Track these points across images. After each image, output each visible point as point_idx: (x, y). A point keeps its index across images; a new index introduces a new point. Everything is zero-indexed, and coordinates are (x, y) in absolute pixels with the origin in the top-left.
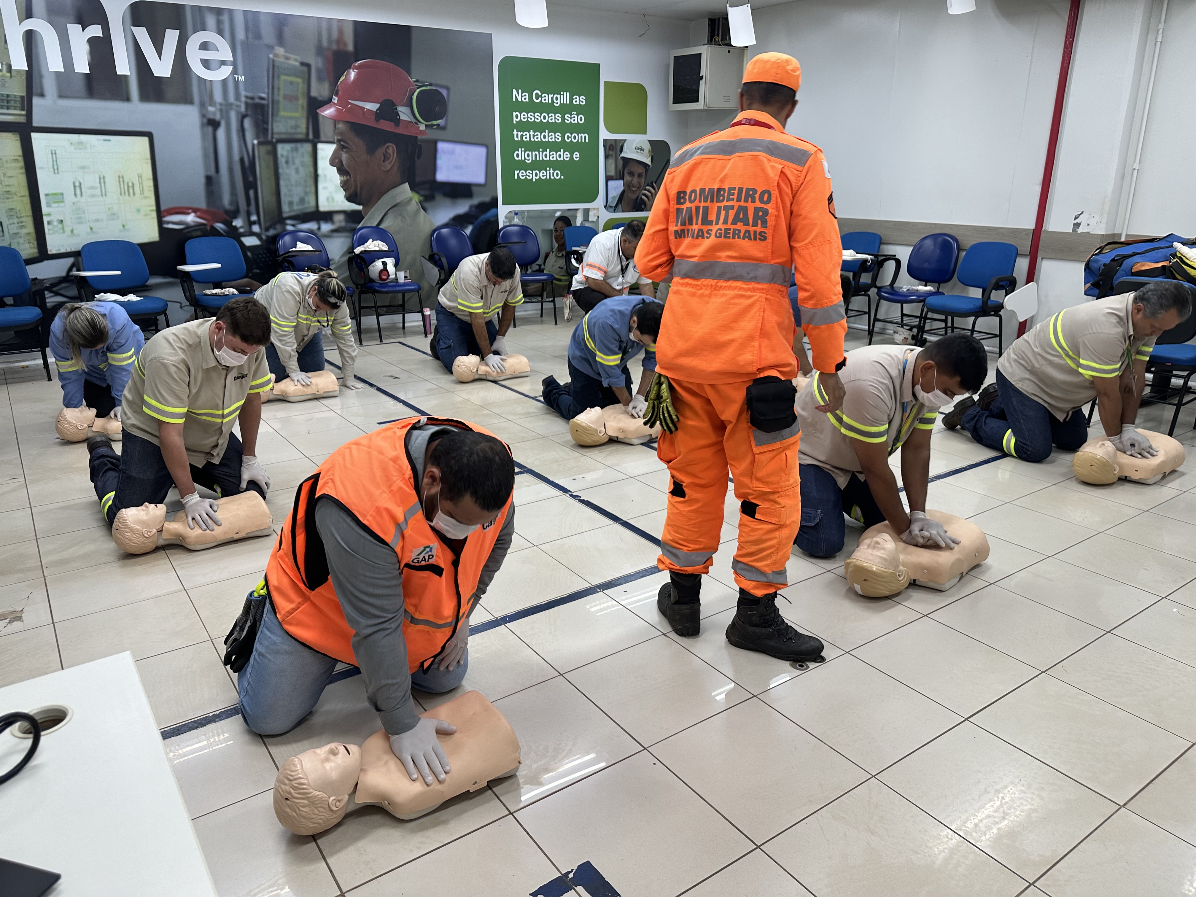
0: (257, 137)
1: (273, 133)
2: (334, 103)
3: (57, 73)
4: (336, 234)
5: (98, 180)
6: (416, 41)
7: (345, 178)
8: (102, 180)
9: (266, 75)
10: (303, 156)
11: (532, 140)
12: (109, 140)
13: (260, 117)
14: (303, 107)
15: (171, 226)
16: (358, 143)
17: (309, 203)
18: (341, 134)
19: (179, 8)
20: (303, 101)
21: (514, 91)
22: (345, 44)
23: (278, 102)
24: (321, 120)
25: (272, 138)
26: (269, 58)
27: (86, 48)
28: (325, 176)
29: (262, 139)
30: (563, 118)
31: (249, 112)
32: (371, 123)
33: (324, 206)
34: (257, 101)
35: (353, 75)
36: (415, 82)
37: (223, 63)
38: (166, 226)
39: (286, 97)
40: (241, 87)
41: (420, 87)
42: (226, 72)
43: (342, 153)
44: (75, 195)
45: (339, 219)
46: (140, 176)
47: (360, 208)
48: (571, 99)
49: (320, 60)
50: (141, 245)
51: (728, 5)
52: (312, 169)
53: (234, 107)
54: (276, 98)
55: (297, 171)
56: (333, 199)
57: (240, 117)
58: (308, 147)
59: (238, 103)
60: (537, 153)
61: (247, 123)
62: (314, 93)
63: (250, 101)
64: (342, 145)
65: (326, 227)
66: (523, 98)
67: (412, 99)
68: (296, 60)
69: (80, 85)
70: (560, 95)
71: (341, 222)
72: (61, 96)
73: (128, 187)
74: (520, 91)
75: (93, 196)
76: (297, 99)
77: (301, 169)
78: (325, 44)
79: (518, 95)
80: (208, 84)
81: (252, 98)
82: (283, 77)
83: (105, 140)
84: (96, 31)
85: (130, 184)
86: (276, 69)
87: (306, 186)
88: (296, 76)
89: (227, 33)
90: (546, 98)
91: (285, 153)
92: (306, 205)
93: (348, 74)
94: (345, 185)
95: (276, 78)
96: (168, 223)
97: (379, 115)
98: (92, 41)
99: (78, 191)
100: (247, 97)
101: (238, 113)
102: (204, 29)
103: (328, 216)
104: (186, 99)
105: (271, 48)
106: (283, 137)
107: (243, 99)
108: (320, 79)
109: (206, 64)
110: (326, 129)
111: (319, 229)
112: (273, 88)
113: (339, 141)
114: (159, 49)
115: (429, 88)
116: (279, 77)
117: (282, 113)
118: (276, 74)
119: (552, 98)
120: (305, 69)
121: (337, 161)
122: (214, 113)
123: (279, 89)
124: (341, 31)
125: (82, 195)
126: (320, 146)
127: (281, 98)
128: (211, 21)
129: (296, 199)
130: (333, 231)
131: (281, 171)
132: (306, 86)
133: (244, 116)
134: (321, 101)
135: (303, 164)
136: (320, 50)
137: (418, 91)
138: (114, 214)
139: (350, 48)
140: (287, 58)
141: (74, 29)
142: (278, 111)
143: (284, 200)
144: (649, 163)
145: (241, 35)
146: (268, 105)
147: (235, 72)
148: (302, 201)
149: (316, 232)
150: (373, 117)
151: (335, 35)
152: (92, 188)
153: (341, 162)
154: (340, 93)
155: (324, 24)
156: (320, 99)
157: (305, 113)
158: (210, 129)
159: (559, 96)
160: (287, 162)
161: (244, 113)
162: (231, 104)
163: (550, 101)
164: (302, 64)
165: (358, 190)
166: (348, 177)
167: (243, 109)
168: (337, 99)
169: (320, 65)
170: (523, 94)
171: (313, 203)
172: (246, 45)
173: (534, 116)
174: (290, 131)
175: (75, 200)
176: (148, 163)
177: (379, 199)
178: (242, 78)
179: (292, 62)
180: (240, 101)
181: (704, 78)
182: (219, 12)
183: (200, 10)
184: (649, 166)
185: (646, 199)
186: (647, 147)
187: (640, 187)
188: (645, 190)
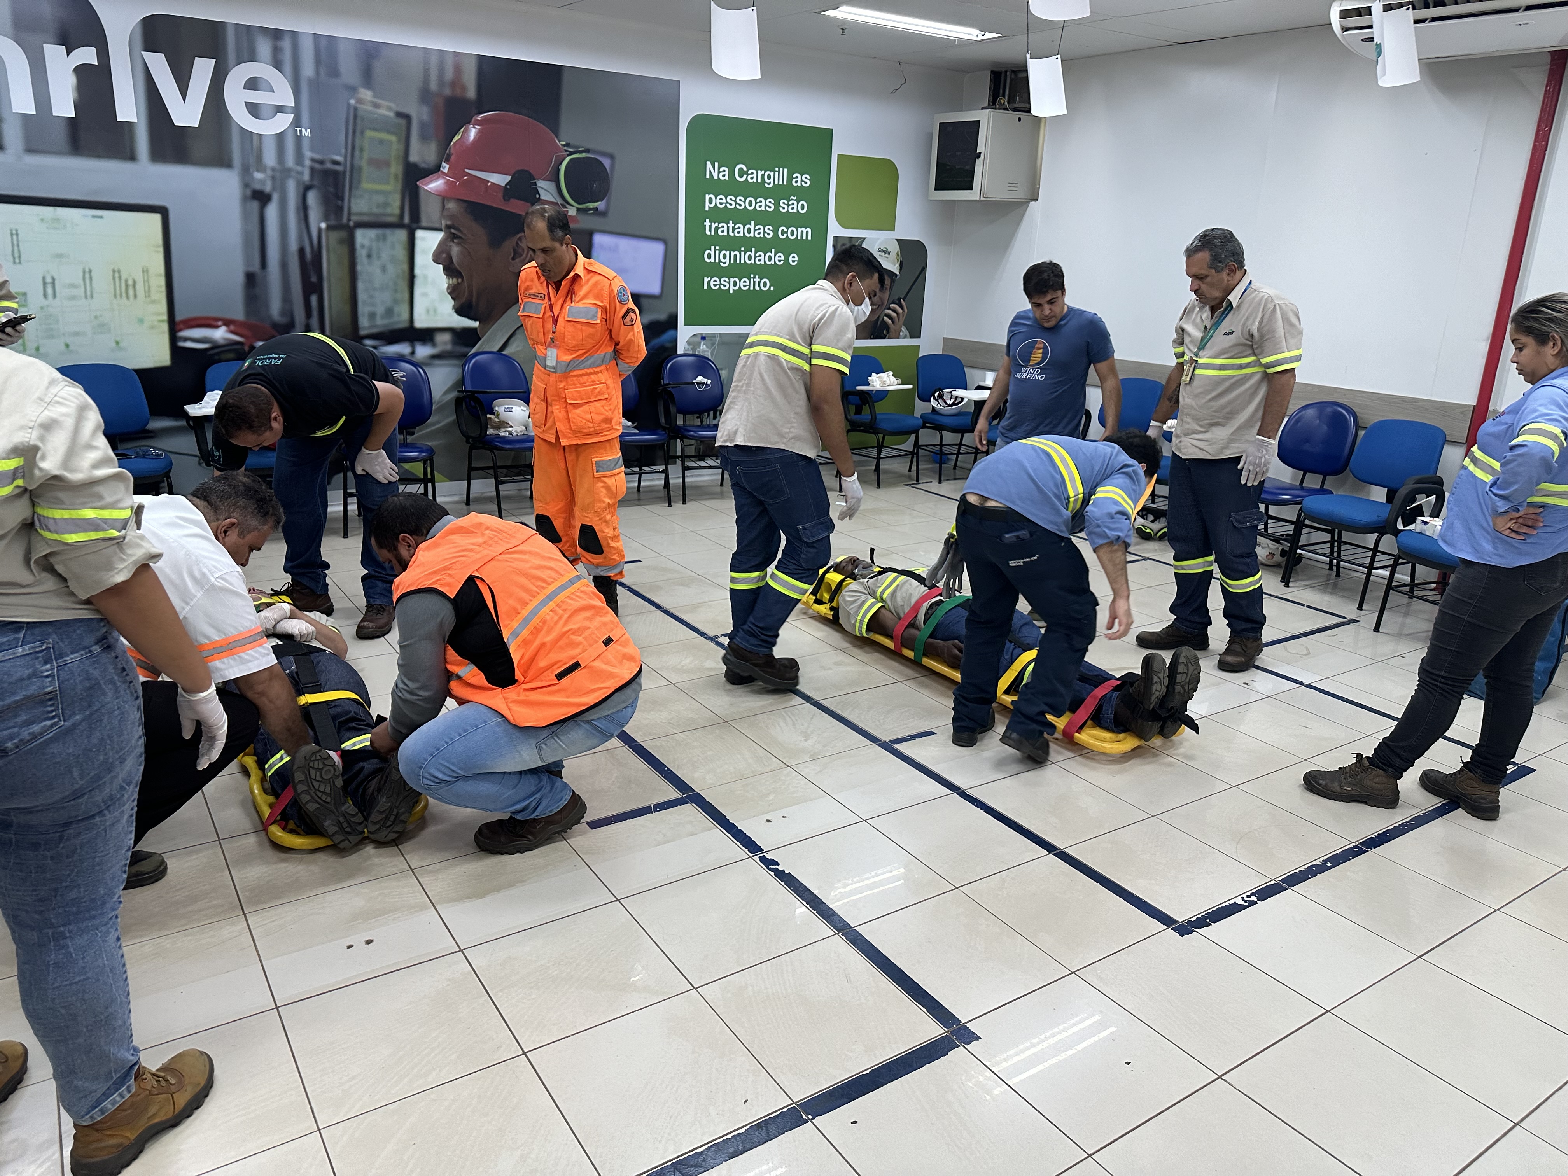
0: (326, 218)
1: (349, 214)
2: (443, 172)
3: (25, 116)
4: (437, 362)
5: (81, 275)
6: (568, 87)
7: (455, 280)
8: (87, 274)
9: (344, 129)
10: (393, 247)
11: (731, 234)
12: (101, 217)
13: (332, 189)
14: (396, 176)
15: (189, 344)
16: (477, 232)
17: (399, 315)
18: (452, 217)
19: (215, 29)
20: (396, 169)
21: (709, 164)
22: (464, 88)
23: (360, 168)
24: (422, 196)
25: (349, 220)
26: (349, 104)
27: (72, 80)
28: (425, 277)
29: (333, 222)
30: (777, 205)
31: (316, 183)
32: (498, 203)
33: (422, 321)
34: (329, 166)
35: (473, 132)
36: (564, 145)
37: (280, 109)
38: (181, 344)
39: (372, 162)
40: (306, 144)
41: (571, 153)
42: (283, 122)
43: (452, 244)
44: (45, 295)
45: (444, 340)
46: (145, 271)
47: (476, 324)
48: (790, 179)
49: (425, 110)
50: (142, 373)
51: (1028, 56)
52: (406, 267)
53: (293, 174)
54: (357, 162)
55: (384, 269)
56: (435, 311)
57: (302, 190)
58: (402, 235)
59: (299, 168)
60: (737, 253)
61: (312, 198)
62: (414, 158)
63: (317, 166)
64: (453, 234)
65: (423, 351)
66: (721, 174)
67: (559, 170)
68: (389, 109)
69: (61, 136)
70: (775, 171)
71: (445, 343)
72: (30, 150)
73: (127, 285)
74: (716, 164)
75: (73, 298)
76: (387, 164)
77: (391, 269)
78: (434, 86)
79: (712, 170)
80: (255, 139)
81: (321, 162)
82: (369, 133)
83: (94, 217)
84: (88, 55)
85: (130, 282)
86: (359, 121)
87: (396, 291)
88: (389, 132)
89: (288, 66)
90: (755, 176)
91: (366, 243)
92: (395, 319)
93: (467, 131)
94: (453, 292)
95: (358, 134)
96: (186, 339)
97: (509, 192)
98: (81, 71)
99: (50, 290)
100: (313, 160)
101: (298, 183)
102: (252, 58)
103: (427, 335)
104: (222, 161)
105: (353, 90)
106: (365, 219)
107: (308, 163)
108: (424, 138)
109: (254, 109)
110: (430, 210)
111: (413, 353)
112: (353, 148)
113: (448, 227)
114: (183, 84)
115: (584, 155)
116: (362, 133)
117: (365, 185)
118: (359, 128)
119: (763, 176)
120: (403, 122)
121: (444, 255)
122: (263, 182)
123: (362, 150)
124: (458, 70)
125: (55, 296)
126: (419, 234)
127: (364, 164)
128: (264, 47)
129: (380, 310)
130: (434, 357)
131: (359, 268)
132: (402, 147)
133: (308, 188)
134: (424, 169)
135: (393, 259)
136: (425, 96)
137: (568, 159)
138: (102, 325)
139: (471, 93)
140: (377, 106)
141: (54, 53)
142: (359, 182)
143: (363, 310)
144: (898, 273)
145: (308, 69)
146: (344, 172)
147: (297, 123)
148: (389, 312)
149: (409, 357)
150: (500, 195)
151: (449, 75)
152: (72, 286)
153: (450, 258)
154: (453, 158)
155: (434, 60)
156: (423, 165)
157: (399, 186)
158: (255, 205)
159: (772, 174)
160: (369, 256)
161: (308, 183)
162: (289, 170)
163: (759, 181)
164: (399, 115)
165: (474, 300)
166: (460, 280)
167: (306, 177)
168: (448, 166)
169: (425, 117)
170: (721, 169)
171: (405, 316)
172: (315, 84)
173: (735, 201)
174: (375, 210)
175: (45, 302)
176: (158, 252)
177: (504, 313)
178: (306, 133)
179: (383, 111)
180: (303, 166)
181: (982, 155)
182: (276, 35)
183: (247, 32)
184: (896, 275)
185: (890, 322)
186: (895, 249)
187: (883, 304)
188: (889, 309)
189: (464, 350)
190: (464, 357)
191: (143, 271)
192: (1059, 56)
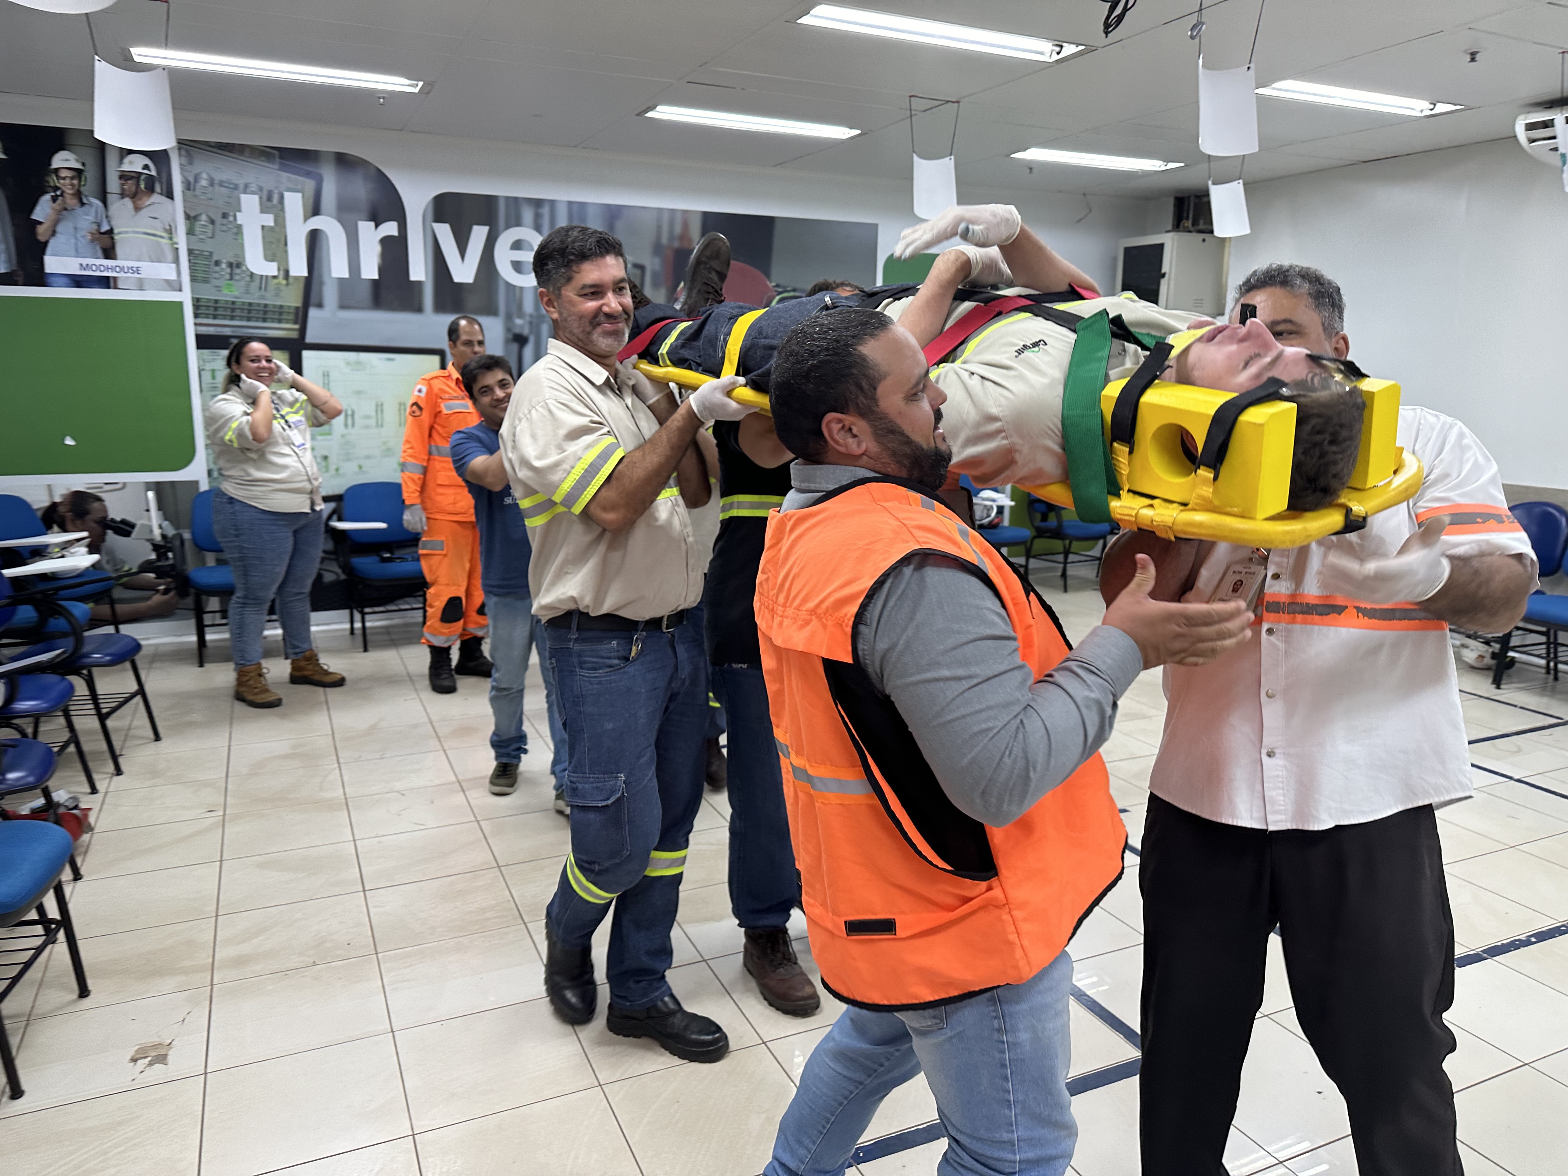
3: (341, 280)
5: (374, 408)
6: (779, 235)
8: (380, 408)
19: (490, 201)
27: (378, 249)
36: (775, 286)
41: (780, 293)
44: (346, 425)
49: (657, 261)
51: (1210, 182)
69: (366, 293)
72: (342, 307)
75: (367, 427)
78: (665, 240)
80: (517, 291)
83: (388, 360)
84: (390, 228)
89: (544, 226)
98: (386, 242)
99: (350, 422)
102: (518, 224)
104: (491, 309)
108: (654, 284)
109: (517, 266)
114: (462, 248)
115: (792, 294)
120: (637, 271)
122: (522, 327)
124: (686, 225)
125: (353, 425)
128: (528, 215)
136: (658, 248)
137: (778, 297)
138: (389, 449)
141: (366, 228)
151: (678, 229)
152: (368, 417)
155: (666, 218)
158: (515, 347)
169: (657, 267)
175: (346, 431)
181: (1167, 275)
182: (537, 203)
183: (515, 203)
192: (1241, 181)
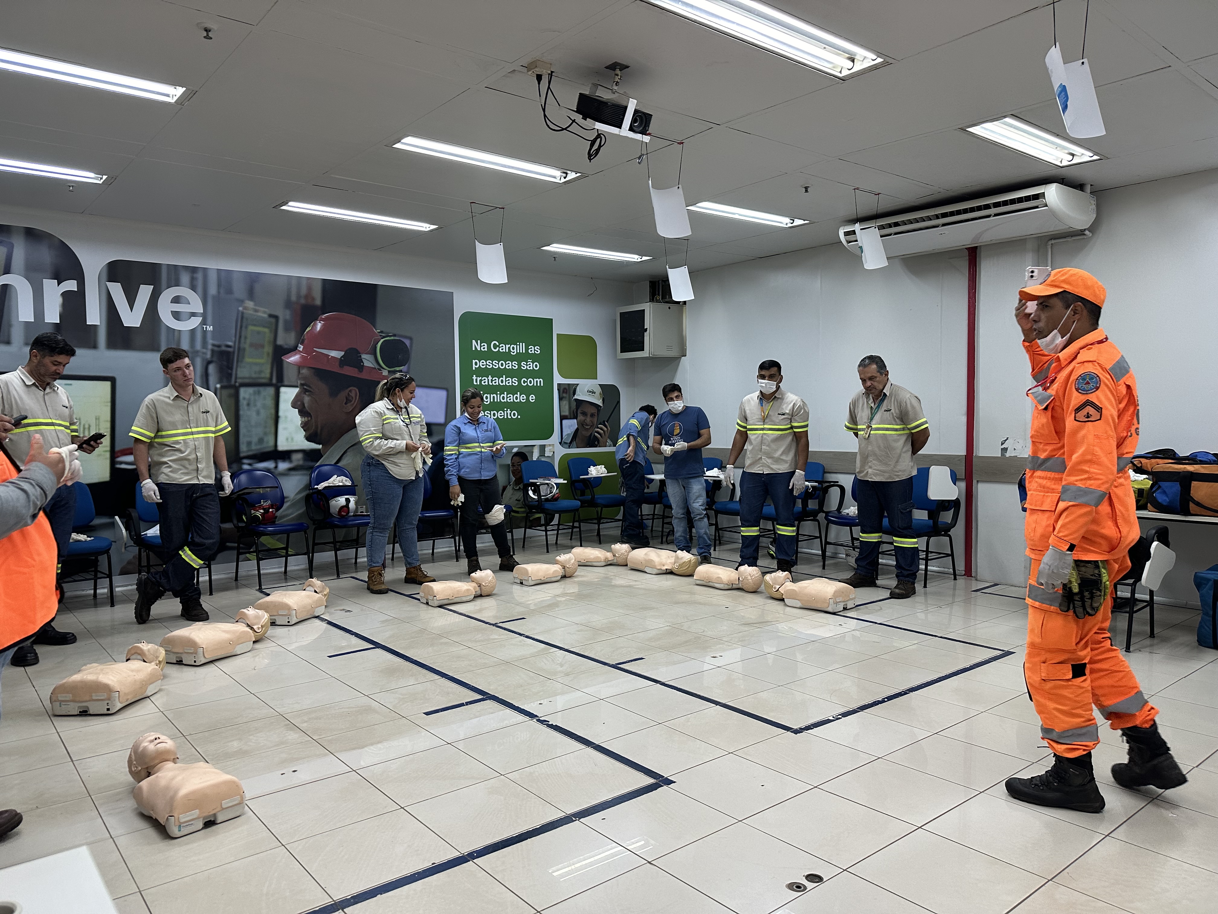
0: (220, 381)
1: (236, 378)
2: (300, 351)
3: (27, 323)
4: (292, 473)
6: (381, 297)
7: (306, 419)
9: (234, 327)
10: (265, 398)
11: (491, 384)
12: (71, 385)
13: (225, 363)
14: (268, 354)
15: (123, 466)
16: (321, 387)
17: (268, 442)
18: (305, 378)
19: (155, 267)
20: (268, 349)
21: (474, 341)
22: (313, 299)
23: (244, 349)
24: (285, 365)
25: (236, 382)
26: (238, 311)
27: (60, 300)
28: (286, 417)
29: (225, 384)
30: (519, 365)
31: (215, 359)
32: (336, 369)
33: (282, 446)
34: (224, 348)
35: (319, 326)
36: (379, 332)
37: (193, 314)
38: (118, 466)
39: (252, 345)
40: (209, 336)
41: (384, 337)
42: (195, 322)
43: (305, 396)
45: (297, 458)
46: (97, 419)
47: (320, 447)
48: (527, 349)
49: (288, 312)
50: (91, 486)
51: (667, 267)
52: (273, 411)
53: (200, 354)
54: (242, 345)
55: (258, 413)
56: (292, 439)
57: (205, 363)
58: (271, 390)
59: (204, 350)
60: (495, 395)
61: (212, 368)
62: (280, 342)
63: (216, 349)
64: (305, 389)
65: (283, 466)
66: (482, 347)
67: (376, 348)
68: (265, 312)
70: (517, 345)
71: (299, 460)
74: (479, 341)
76: (262, 346)
77: (262, 412)
78: (294, 298)
79: (476, 345)
80: (176, 333)
81: (219, 346)
82: (251, 328)
84: (71, 285)
85: (87, 426)
86: (244, 320)
87: (266, 427)
88: (264, 327)
89: (200, 288)
90: (504, 348)
91: (247, 396)
92: (265, 445)
93: (315, 325)
94: (305, 426)
95: (243, 328)
96: (121, 463)
97: (343, 362)
98: (66, 295)
100: (214, 345)
101: (203, 359)
102: (177, 285)
103: (286, 455)
104: (153, 347)
105: (242, 301)
106: (247, 381)
107: (210, 347)
108: (287, 329)
109: (177, 315)
110: (290, 374)
111: (276, 467)
112: (240, 337)
113: (302, 385)
114: (131, 302)
115: (392, 338)
116: (246, 327)
117: (248, 360)
118: (244, 325)
119: (509, 348)
120: (273, 320)
121: (299, 403)
123: (246, 338)
124: (310, 289)
126: (283, 390)
127: (247, 346)
128: (185, 278)
129: (255, 440)
130: (290, 469)
131: (241, 412)
132: (272, 336)
133: (209, 362)
134: (286, 349)
135: (264, 406)
136: (288, 304)
137: (382, 340)
139: (318, 302)
140: (256, 311)
141: (50, 284)
142: (243, 357)
143: (243, 440)
144: (602, 405)
145: (213, 290)
146: (234, 352)
147: (204, 322)
148: (261, 441)
149: (273, 471)
150: (337, 364)
151: (304, 291)
153: (303, 404)
154: (306, 342)
155: (294, 282)
157: (270, 360)
159: (515, 346)
160: (248, 405)
161: (209, 359)
162: (197, 352)
163: (507, 351)
164: (271, 316)
165: (319, 431)
166: (309, 418)
167: (209, 356)
168: (302, 347)
169: (288, 317)
170: (482, 345)
171: (271, 443)
172: (217, 299)
173: (492, 364)
174: (254, 376)
176: (107, 406)
177: (339, 439)
178: (210, 328)
179: (260, 314)
180: (207, 349)
181: (648, 330)
182: (193, 270)
183: (175, 268)
184: (601, 407)
185: (599, 436)
186: (598, 390)
187: (593, 425)
188: (598, 428)
189: (311, 464)
190: (311, 469)
191: (96, 419)
192: (686, 267)
